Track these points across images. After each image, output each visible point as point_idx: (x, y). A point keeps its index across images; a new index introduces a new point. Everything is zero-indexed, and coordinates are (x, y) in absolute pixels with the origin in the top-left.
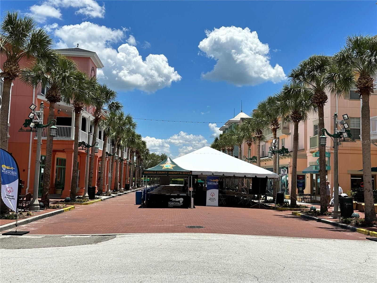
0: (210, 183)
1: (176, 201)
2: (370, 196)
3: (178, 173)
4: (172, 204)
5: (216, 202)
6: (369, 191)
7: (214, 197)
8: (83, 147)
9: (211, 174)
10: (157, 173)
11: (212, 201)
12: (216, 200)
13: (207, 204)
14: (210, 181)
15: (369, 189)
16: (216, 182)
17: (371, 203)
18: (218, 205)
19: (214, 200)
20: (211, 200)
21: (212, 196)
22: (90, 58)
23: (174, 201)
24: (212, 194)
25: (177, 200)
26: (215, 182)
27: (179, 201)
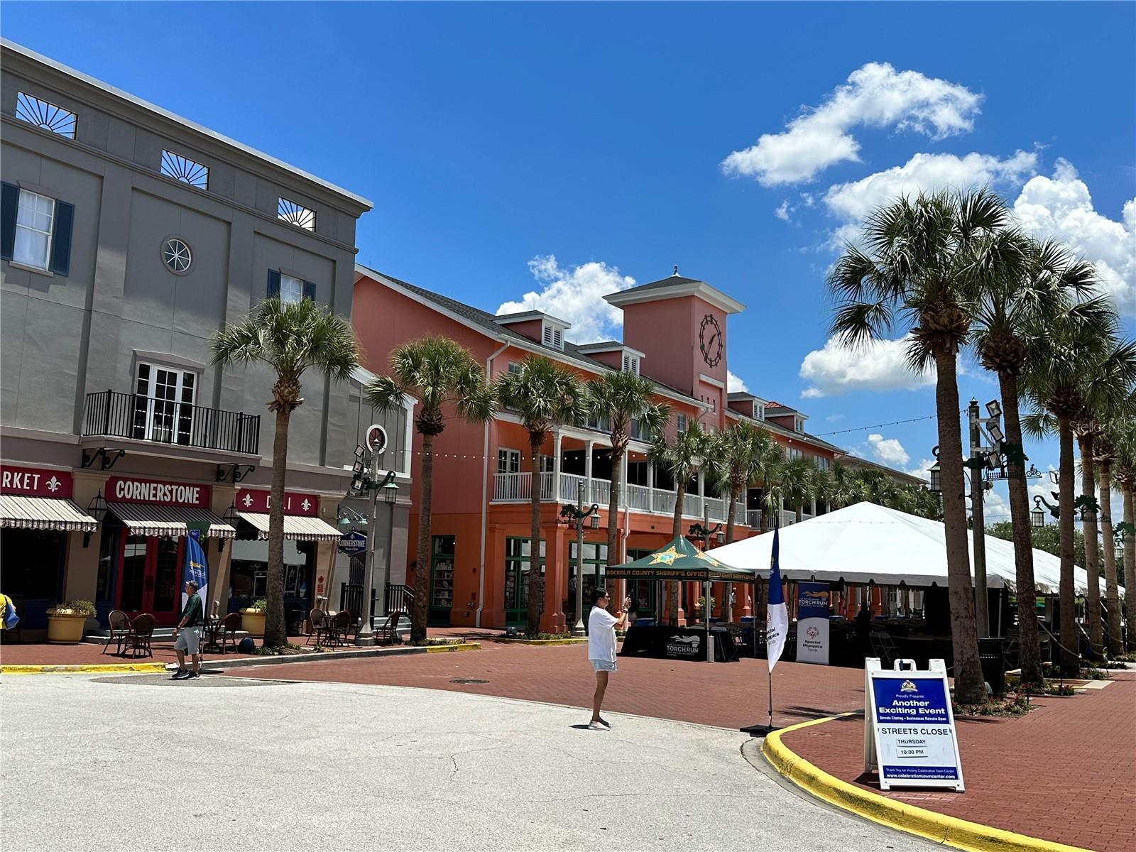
0: (807, 602)
1: (682, 643)
2: (961, 632)
3: (677, 573)
4: (675, 649)
5: (824, 653)
6: (958, 617)
7: (816, 639)
8: (570, 518)
9: (809, 578)
10: (631, 573)
11: (811, 650)
12: (821, 647)
13: (798, 658)
14: (805, 597)
15: (957, 613)
16: (821, 600)
17: (962, 651)
18: (827, 662)
19: (817, 647)
20: (809, 646)
21: (813, 635)
22: (693, 296)
23: (678, 643)
24: (812, 630)
25: (686, 640)
26: (820, 598)
27: (690, 644)
